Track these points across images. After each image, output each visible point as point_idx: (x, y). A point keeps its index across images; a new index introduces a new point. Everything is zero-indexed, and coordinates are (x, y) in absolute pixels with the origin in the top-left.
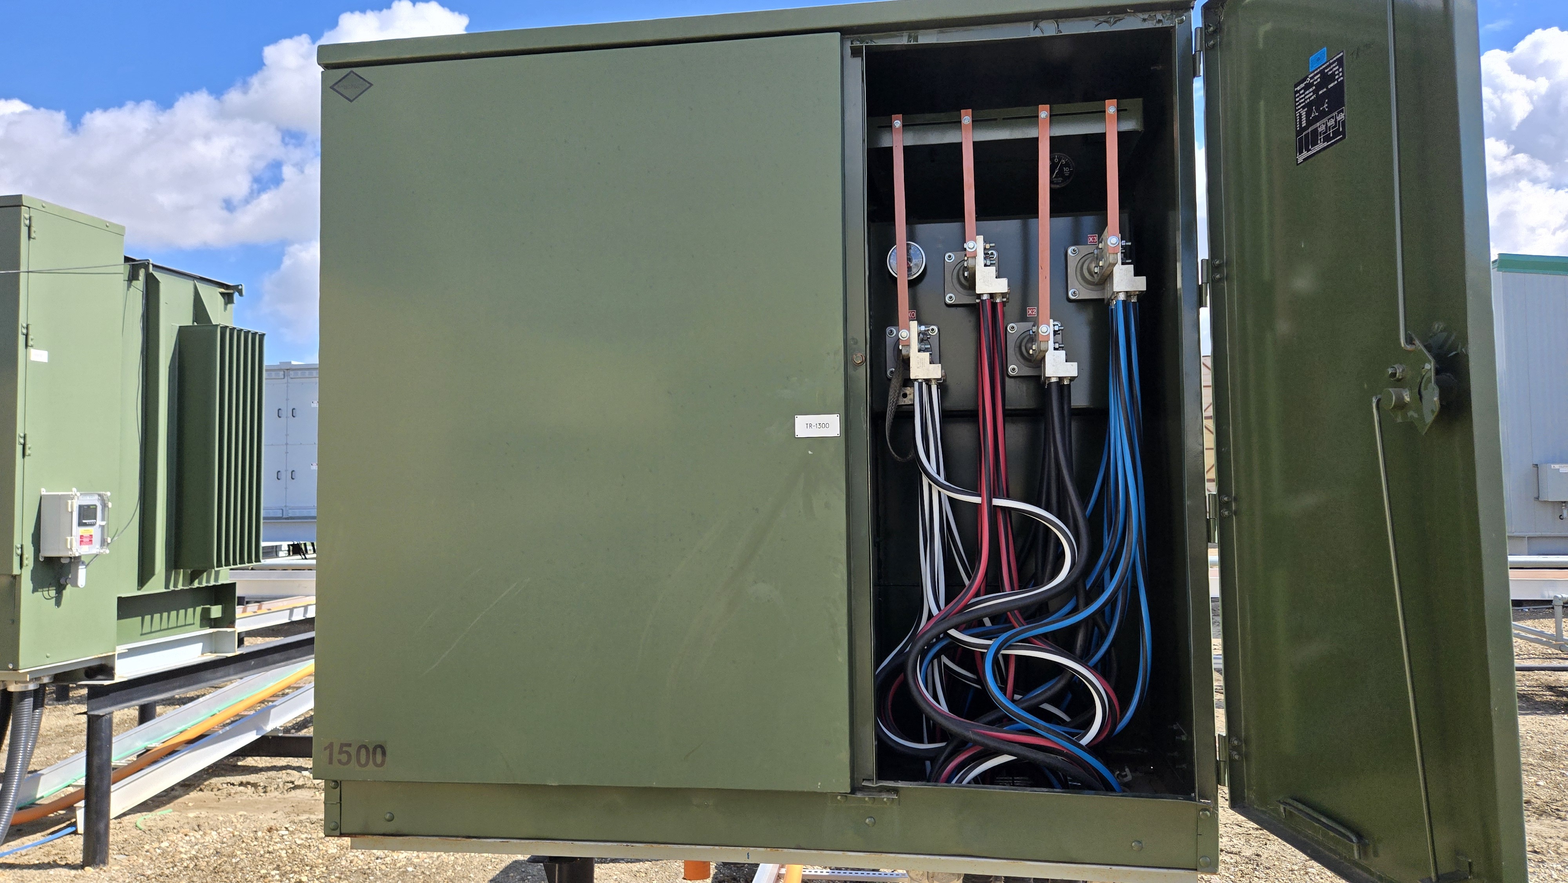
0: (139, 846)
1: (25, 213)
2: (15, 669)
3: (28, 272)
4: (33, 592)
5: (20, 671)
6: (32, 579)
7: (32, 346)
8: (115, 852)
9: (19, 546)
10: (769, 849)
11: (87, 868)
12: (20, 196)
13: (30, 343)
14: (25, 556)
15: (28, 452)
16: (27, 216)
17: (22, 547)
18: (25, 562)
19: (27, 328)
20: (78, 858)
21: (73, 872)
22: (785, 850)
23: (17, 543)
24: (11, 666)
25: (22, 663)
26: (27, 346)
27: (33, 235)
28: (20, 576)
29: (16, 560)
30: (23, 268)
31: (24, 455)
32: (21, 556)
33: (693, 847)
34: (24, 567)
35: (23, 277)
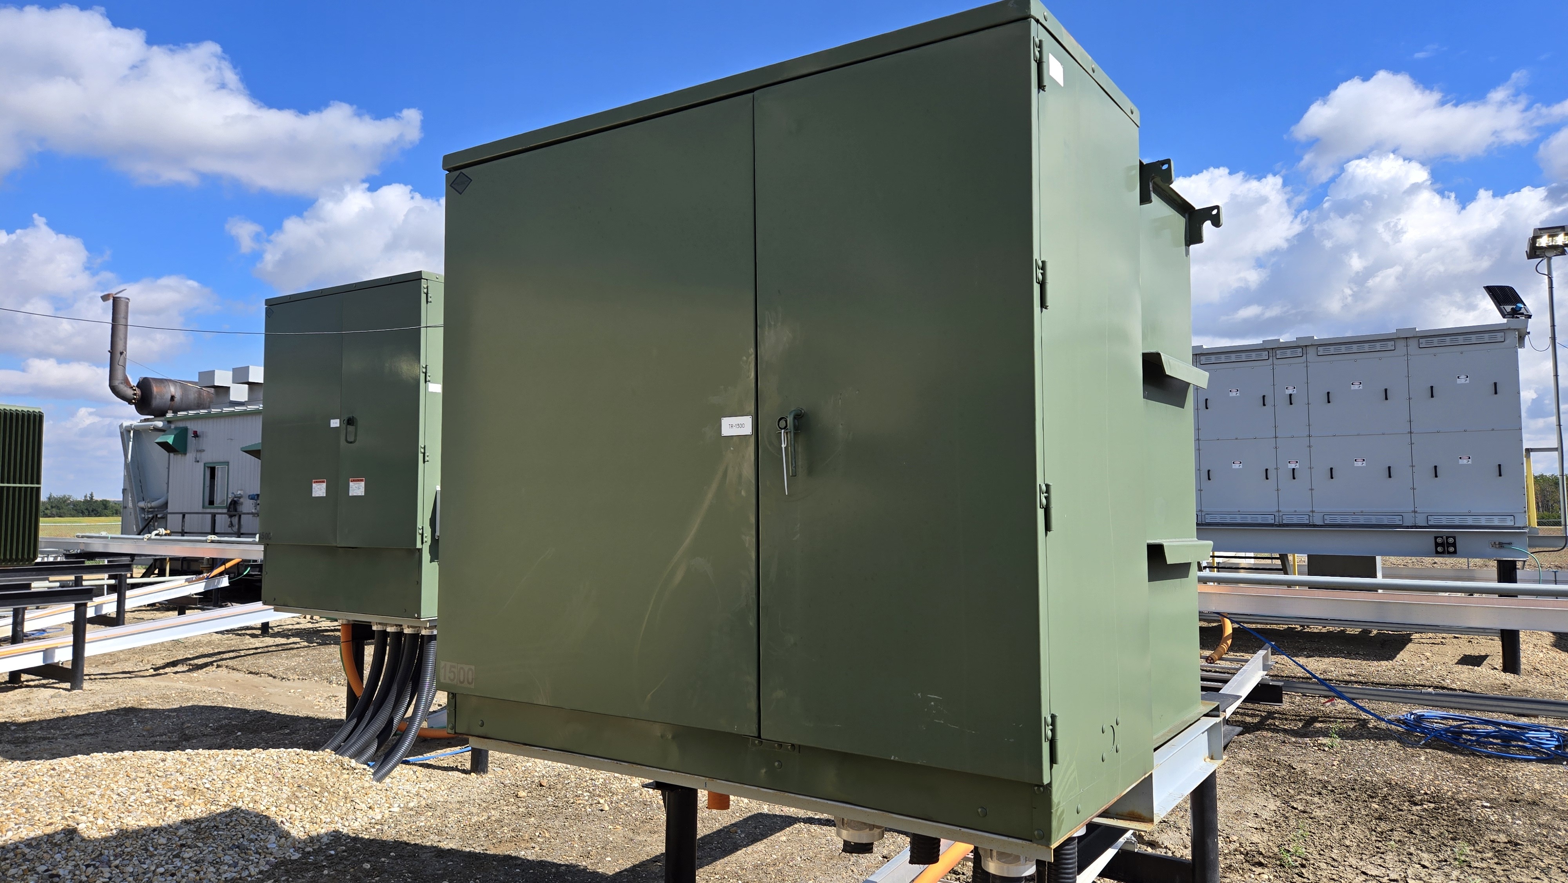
0: (513, 764)
1: (424, 284)
2: (419, 618)
3: (426, 327)
4: (431, 562)
5: (422, 620)
6: (430, 552)
7: (429, 381)
8: (496, 766)
9: (421, 527)
10: (707, 779)
11: (472, 774)
12: (421, 272)
13: (428, 378)
14: (425, 535)
15: (427, 459)
16: (425, 286)
17: (422, 528)
18: (425, 540)
19: (426, 368)
20: (468, 766)
21: (464, 775)
22: (719, 781)
23: (419, 526)
24: (416, 616)
25: (423, 614)
26: (426, 381)
27: (430, 300)
28: (422, 549)
29: (419, 537)
30: (423, 324)
31: (424, 462)
32: (422, 535)
33: (658, 770)
34: (424, 543)
35: (423, 330)
